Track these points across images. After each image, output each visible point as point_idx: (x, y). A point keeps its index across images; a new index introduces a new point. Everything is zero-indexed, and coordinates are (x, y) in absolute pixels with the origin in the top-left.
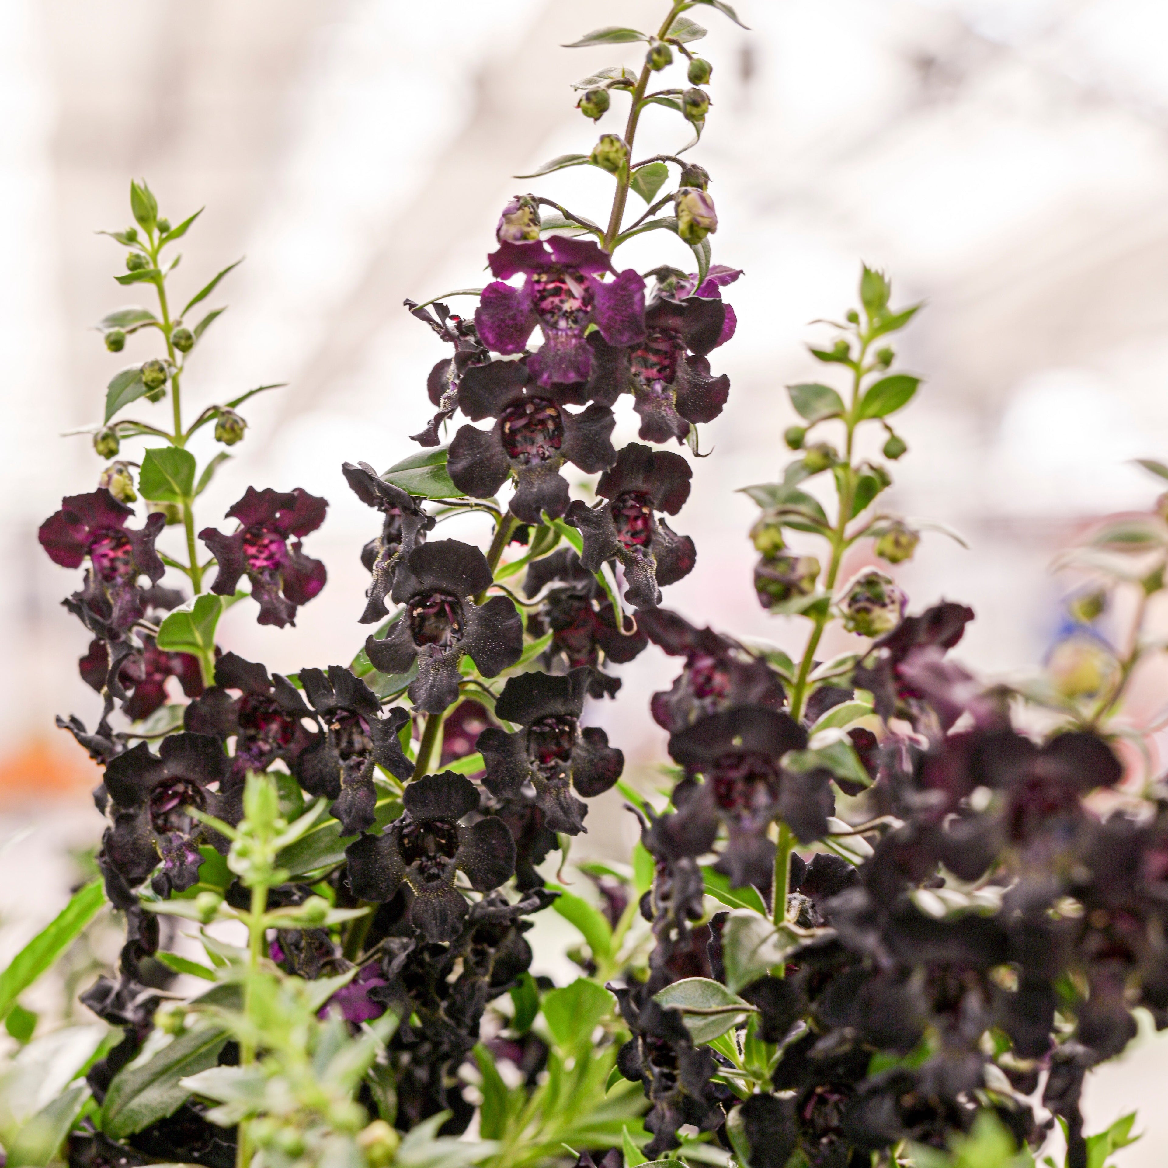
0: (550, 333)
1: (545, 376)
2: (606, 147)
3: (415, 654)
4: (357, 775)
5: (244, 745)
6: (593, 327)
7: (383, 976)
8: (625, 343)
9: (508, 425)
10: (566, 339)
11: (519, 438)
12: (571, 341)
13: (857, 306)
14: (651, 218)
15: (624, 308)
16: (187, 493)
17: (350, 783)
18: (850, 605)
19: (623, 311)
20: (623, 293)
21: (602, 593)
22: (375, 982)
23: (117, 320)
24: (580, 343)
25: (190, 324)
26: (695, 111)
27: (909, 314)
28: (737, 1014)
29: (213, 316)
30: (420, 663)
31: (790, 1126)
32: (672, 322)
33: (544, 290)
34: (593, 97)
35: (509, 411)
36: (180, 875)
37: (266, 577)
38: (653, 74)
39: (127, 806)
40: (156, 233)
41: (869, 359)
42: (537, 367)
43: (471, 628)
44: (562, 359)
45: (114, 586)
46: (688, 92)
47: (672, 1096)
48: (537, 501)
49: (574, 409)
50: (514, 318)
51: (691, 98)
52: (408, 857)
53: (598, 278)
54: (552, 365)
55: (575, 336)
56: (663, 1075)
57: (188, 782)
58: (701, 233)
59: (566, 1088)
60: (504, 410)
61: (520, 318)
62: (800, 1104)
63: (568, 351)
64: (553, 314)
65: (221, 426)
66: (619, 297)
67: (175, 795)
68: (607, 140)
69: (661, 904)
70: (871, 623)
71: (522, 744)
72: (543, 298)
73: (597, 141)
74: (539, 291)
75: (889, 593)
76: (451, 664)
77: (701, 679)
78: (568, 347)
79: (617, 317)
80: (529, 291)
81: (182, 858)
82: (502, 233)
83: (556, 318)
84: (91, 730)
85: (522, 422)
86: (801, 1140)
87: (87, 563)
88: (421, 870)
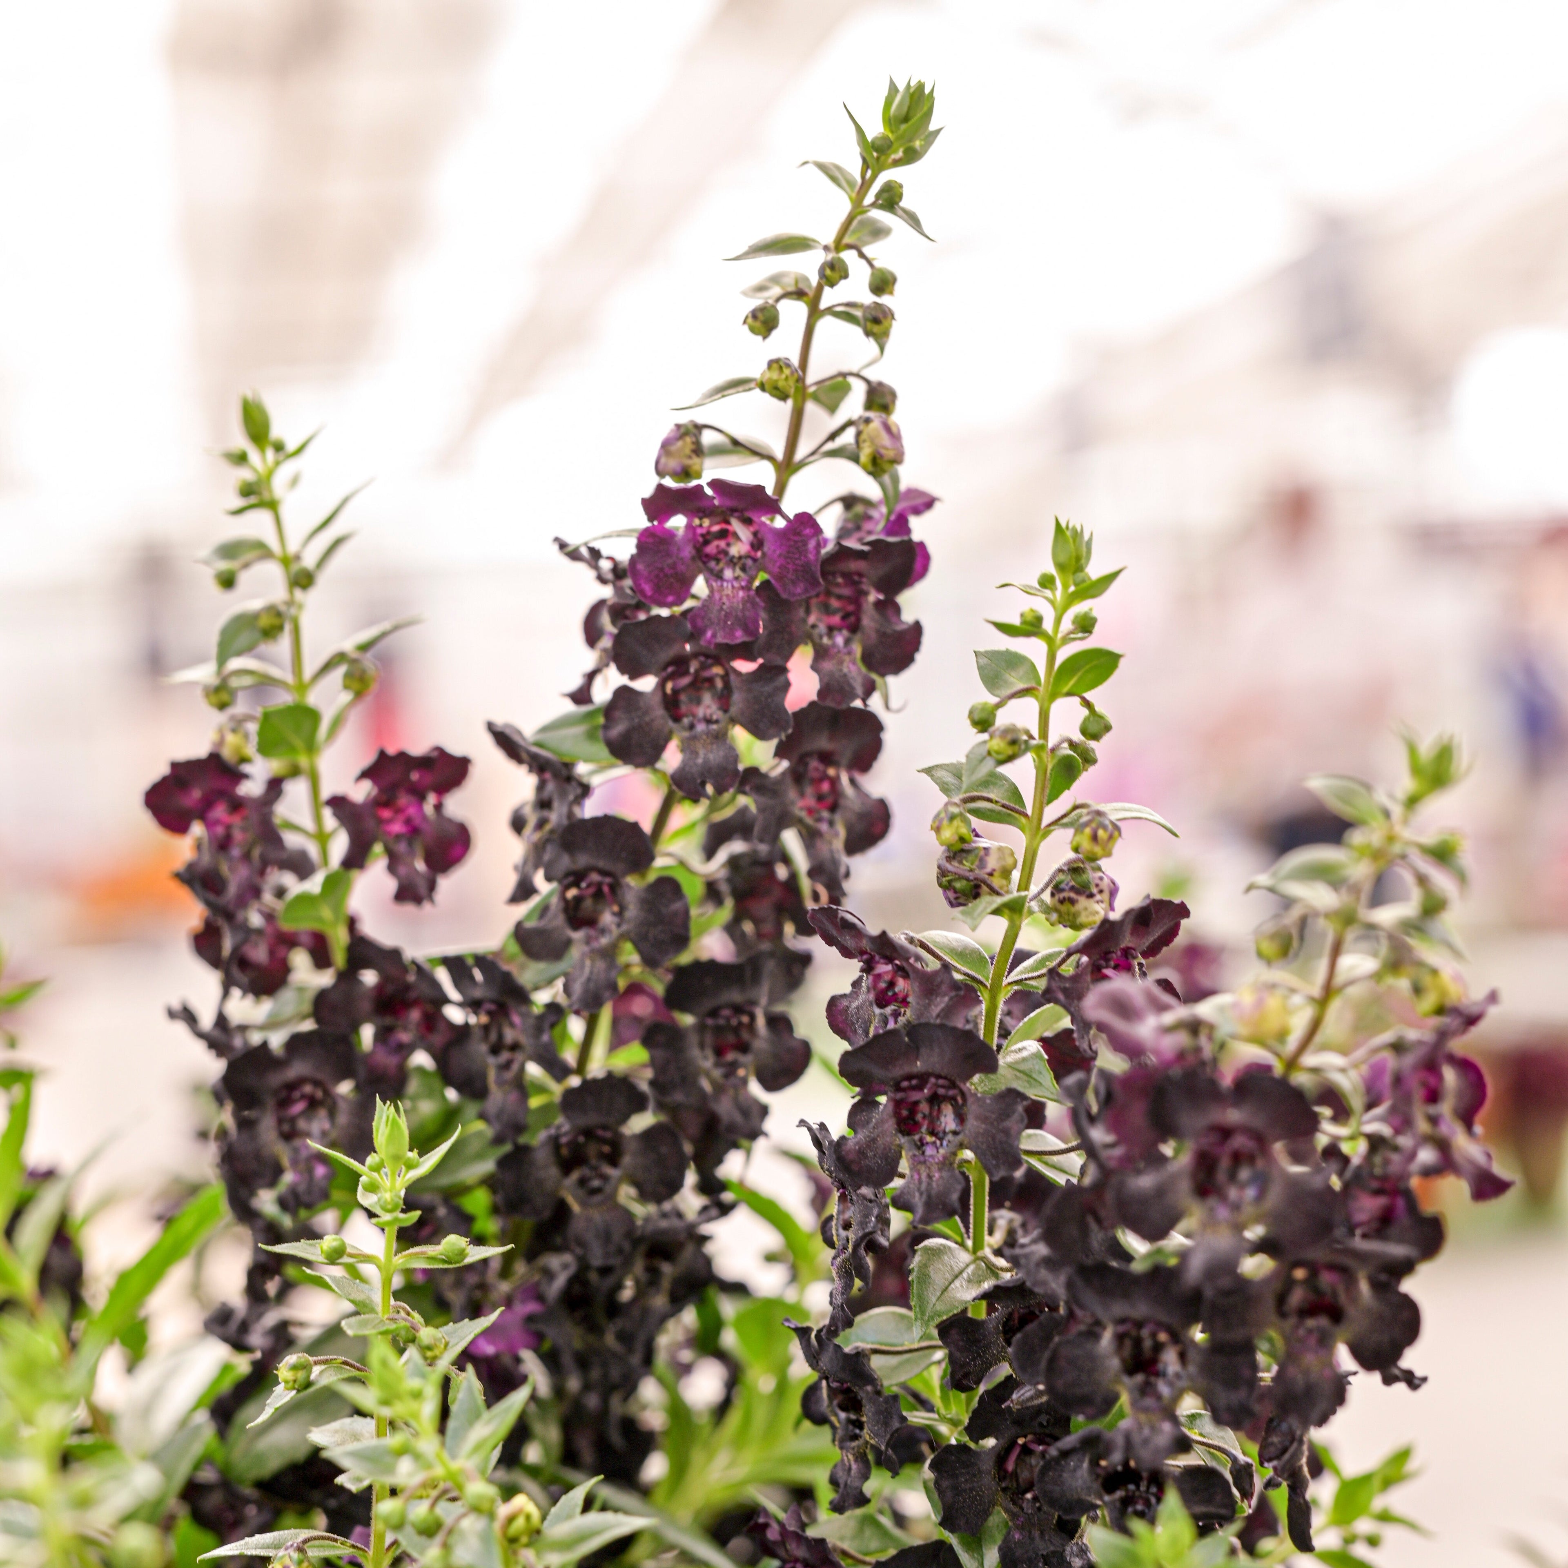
0: (714, 584)
1: (709, 634)
2: (774, 375)
3: (568, 943)
4: (509, 1075)
5: (382, 1036)
6: (762, 576)
7: (540, 1298)
8: (799, 595)
9: (669, 686)
10: (732, 592)
11: (683, 697)
12: (738, 593)
13: (1052, 570)
14: (830, 446)
15: (797, 556)
16: (311, 747)
17: (500, 1083)
18: (1053, 895)
19: (796, 559)
20: (796, 538)
21: (786, 859)
22: (532, 1307)
23: (229, 550)
24: (748, 596)
25: (309, 561)
26: (876, 329)
27: (1110, 579)
28: (934, 1353)
29: (338, 543)
30: (575, 953)
31: (988, 1481)
32: (854, 565)
33: (708, 533)
34: (760, 316)
35: (670, 669)
36: (309, 1191)
37: (402, 847)
38: (827, 289)
39: (249, 1107)
40: (270, 454)
41: (1067, 625)
42: (699, 623)
43: (632, 911)
44: (727, 615)
45: (230, 859)
46: (868, 307)
47: (859, 1447)
48: (702, 774)
49: (744, 667)
50: (674, 566)
51: (871, 315)
52: (567, 1166)
53: (768, 522)
54: (716, 621)
55: (742, 588)
56: (849, 1421)
57: (317, 1083)
58: (886, 466)
59: (760, 1414)
60: (665, 668)
61: (681, 568)
62: (1001, 1456)
63: (735, 605)
64: (718, 561)
65: (348, 676)
66: (792, 543)
67: (303, 1097)
68: (775, 366)
69: (843, 1233)
70: (1075, 915)
71: (693, 1039)
72: (706, 542)
73: (765, 366)
74: (703, 535)
75: (1098, 881)
76: (609, 954)
77: (883, 985)
78: (735, 600)
79: (790, 566)
80: (690, 535)
81: (310, 1171)
82: (661, 467)
83: (721, 565)
84: (207, 1021)
85: (685, 681)
86: (1000, 1497)
87: (197, 829)
88: (582, 1182)
